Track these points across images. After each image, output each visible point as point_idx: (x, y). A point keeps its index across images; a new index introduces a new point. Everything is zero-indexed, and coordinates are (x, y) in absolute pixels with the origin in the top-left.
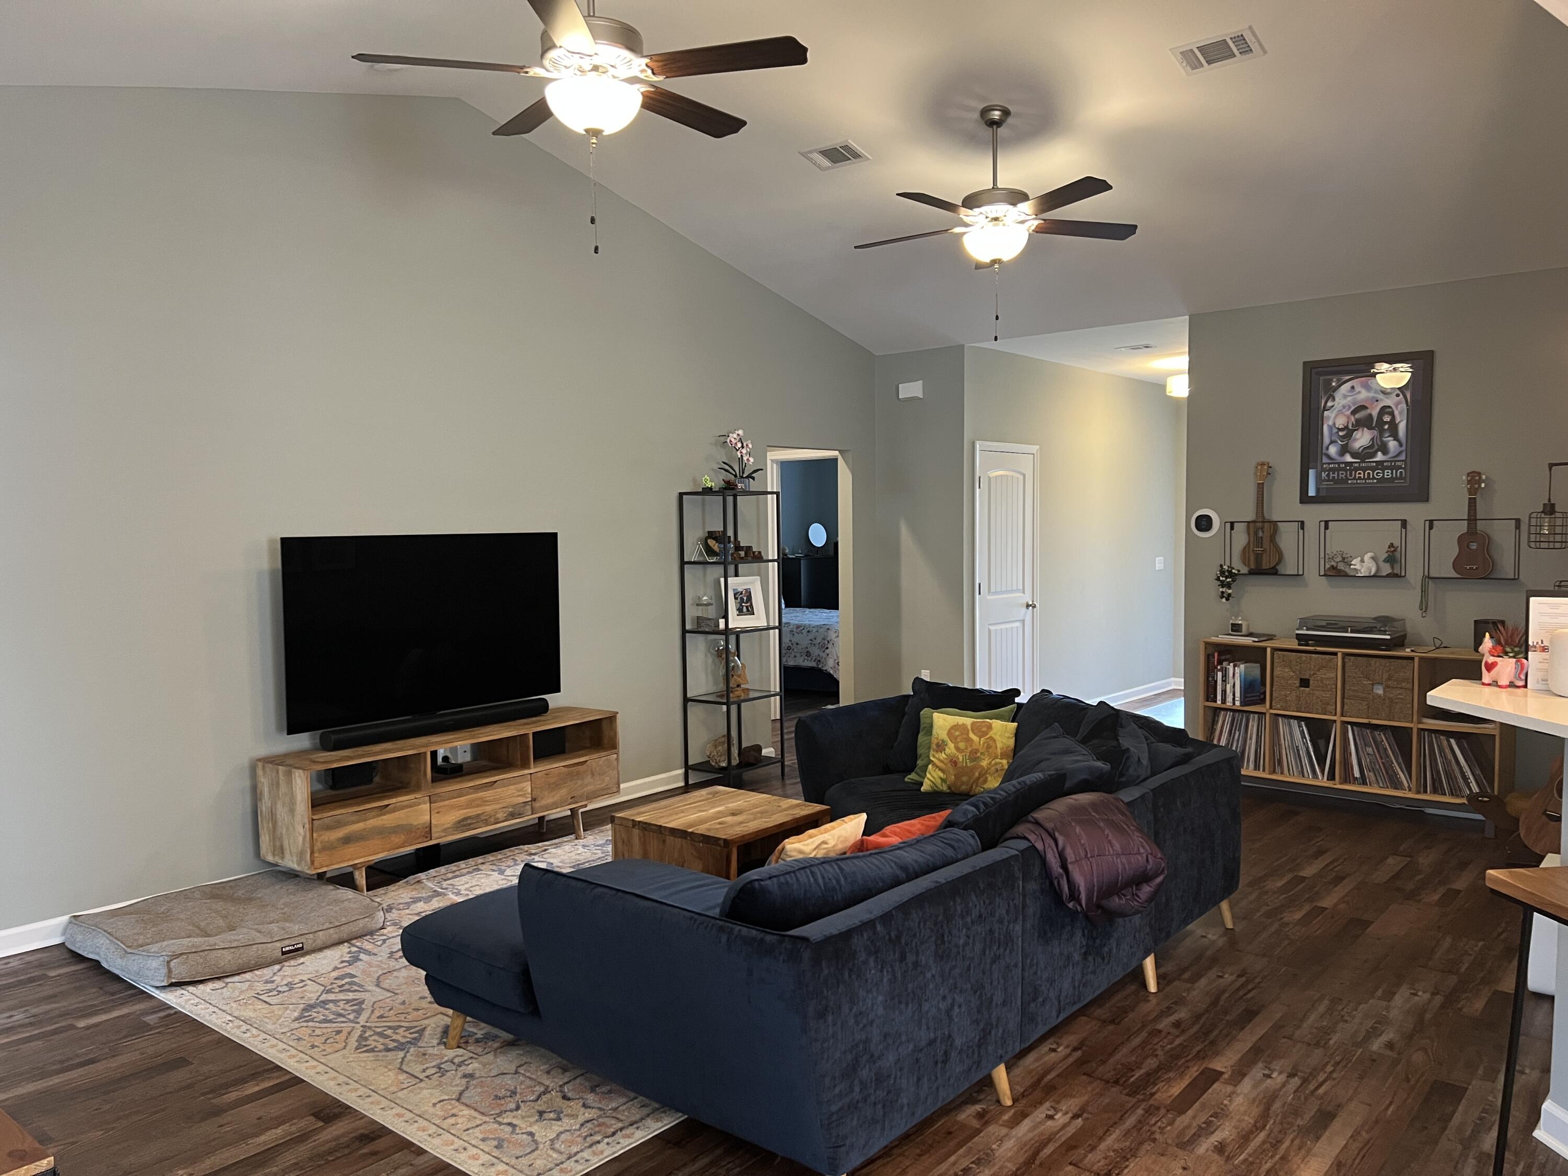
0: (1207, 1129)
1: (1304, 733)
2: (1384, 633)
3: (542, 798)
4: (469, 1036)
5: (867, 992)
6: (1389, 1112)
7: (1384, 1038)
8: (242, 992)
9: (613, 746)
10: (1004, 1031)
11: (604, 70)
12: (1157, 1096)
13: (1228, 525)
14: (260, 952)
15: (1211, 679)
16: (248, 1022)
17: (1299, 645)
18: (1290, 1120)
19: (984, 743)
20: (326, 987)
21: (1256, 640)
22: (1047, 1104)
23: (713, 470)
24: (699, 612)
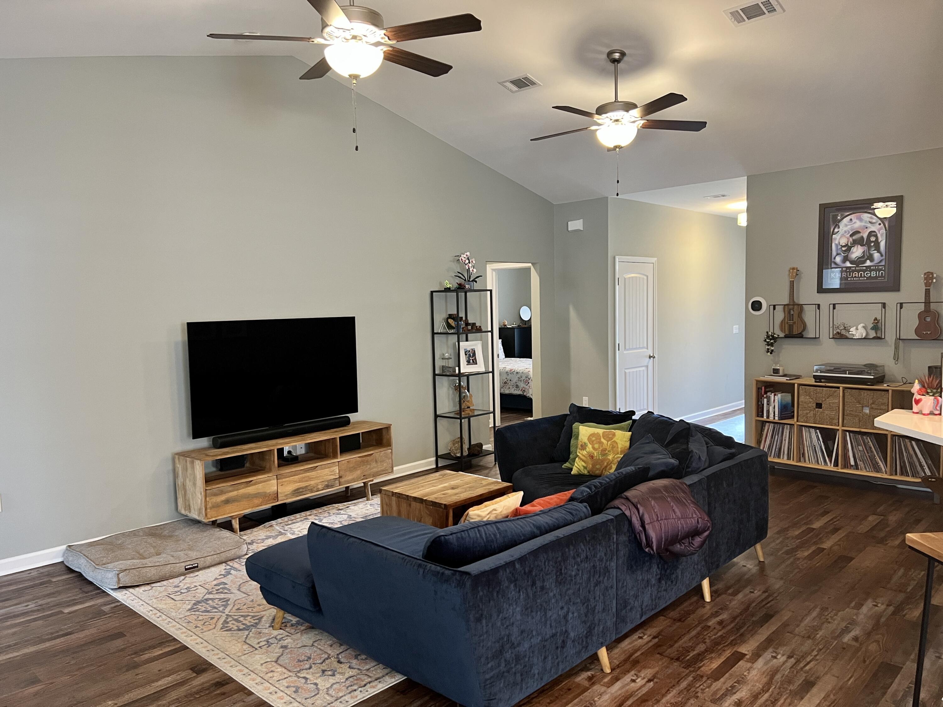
0: (731, 691)
1: (819, 437)
2: (869, 374)
3: (345, 476)
4: (288, 622)
5: (509, 606)
6: (850, 682)
7: (853, 634)
8: (160, 592)
9: (389, 444)
10: (603, 628)
11: (360, 38)
12: (702, 669)
13: (772, 307)
14: (172, 569)
15: (760, 403)
16: (161, 611)
17: (816, 382)
18: (785, 686)
19: (610, 445)
20: (209, 590)
21: (788, 379)
22: (633, 672)
23: (452, 277)
24: (444, 363)
